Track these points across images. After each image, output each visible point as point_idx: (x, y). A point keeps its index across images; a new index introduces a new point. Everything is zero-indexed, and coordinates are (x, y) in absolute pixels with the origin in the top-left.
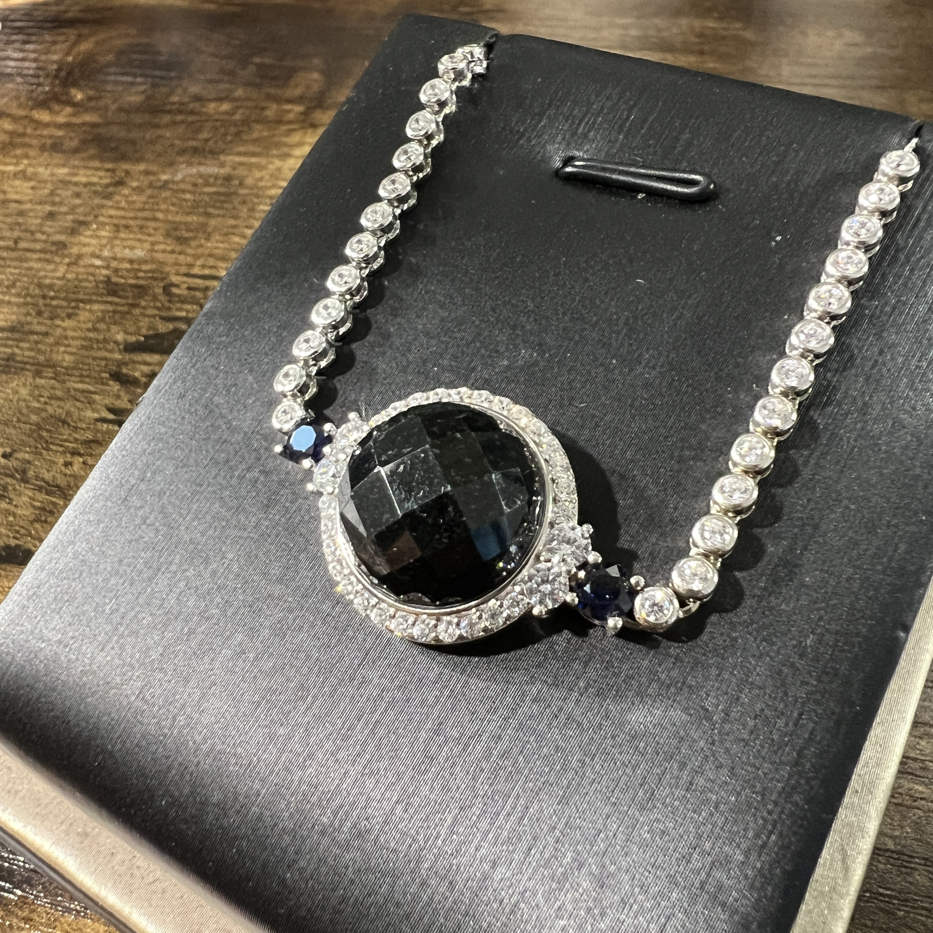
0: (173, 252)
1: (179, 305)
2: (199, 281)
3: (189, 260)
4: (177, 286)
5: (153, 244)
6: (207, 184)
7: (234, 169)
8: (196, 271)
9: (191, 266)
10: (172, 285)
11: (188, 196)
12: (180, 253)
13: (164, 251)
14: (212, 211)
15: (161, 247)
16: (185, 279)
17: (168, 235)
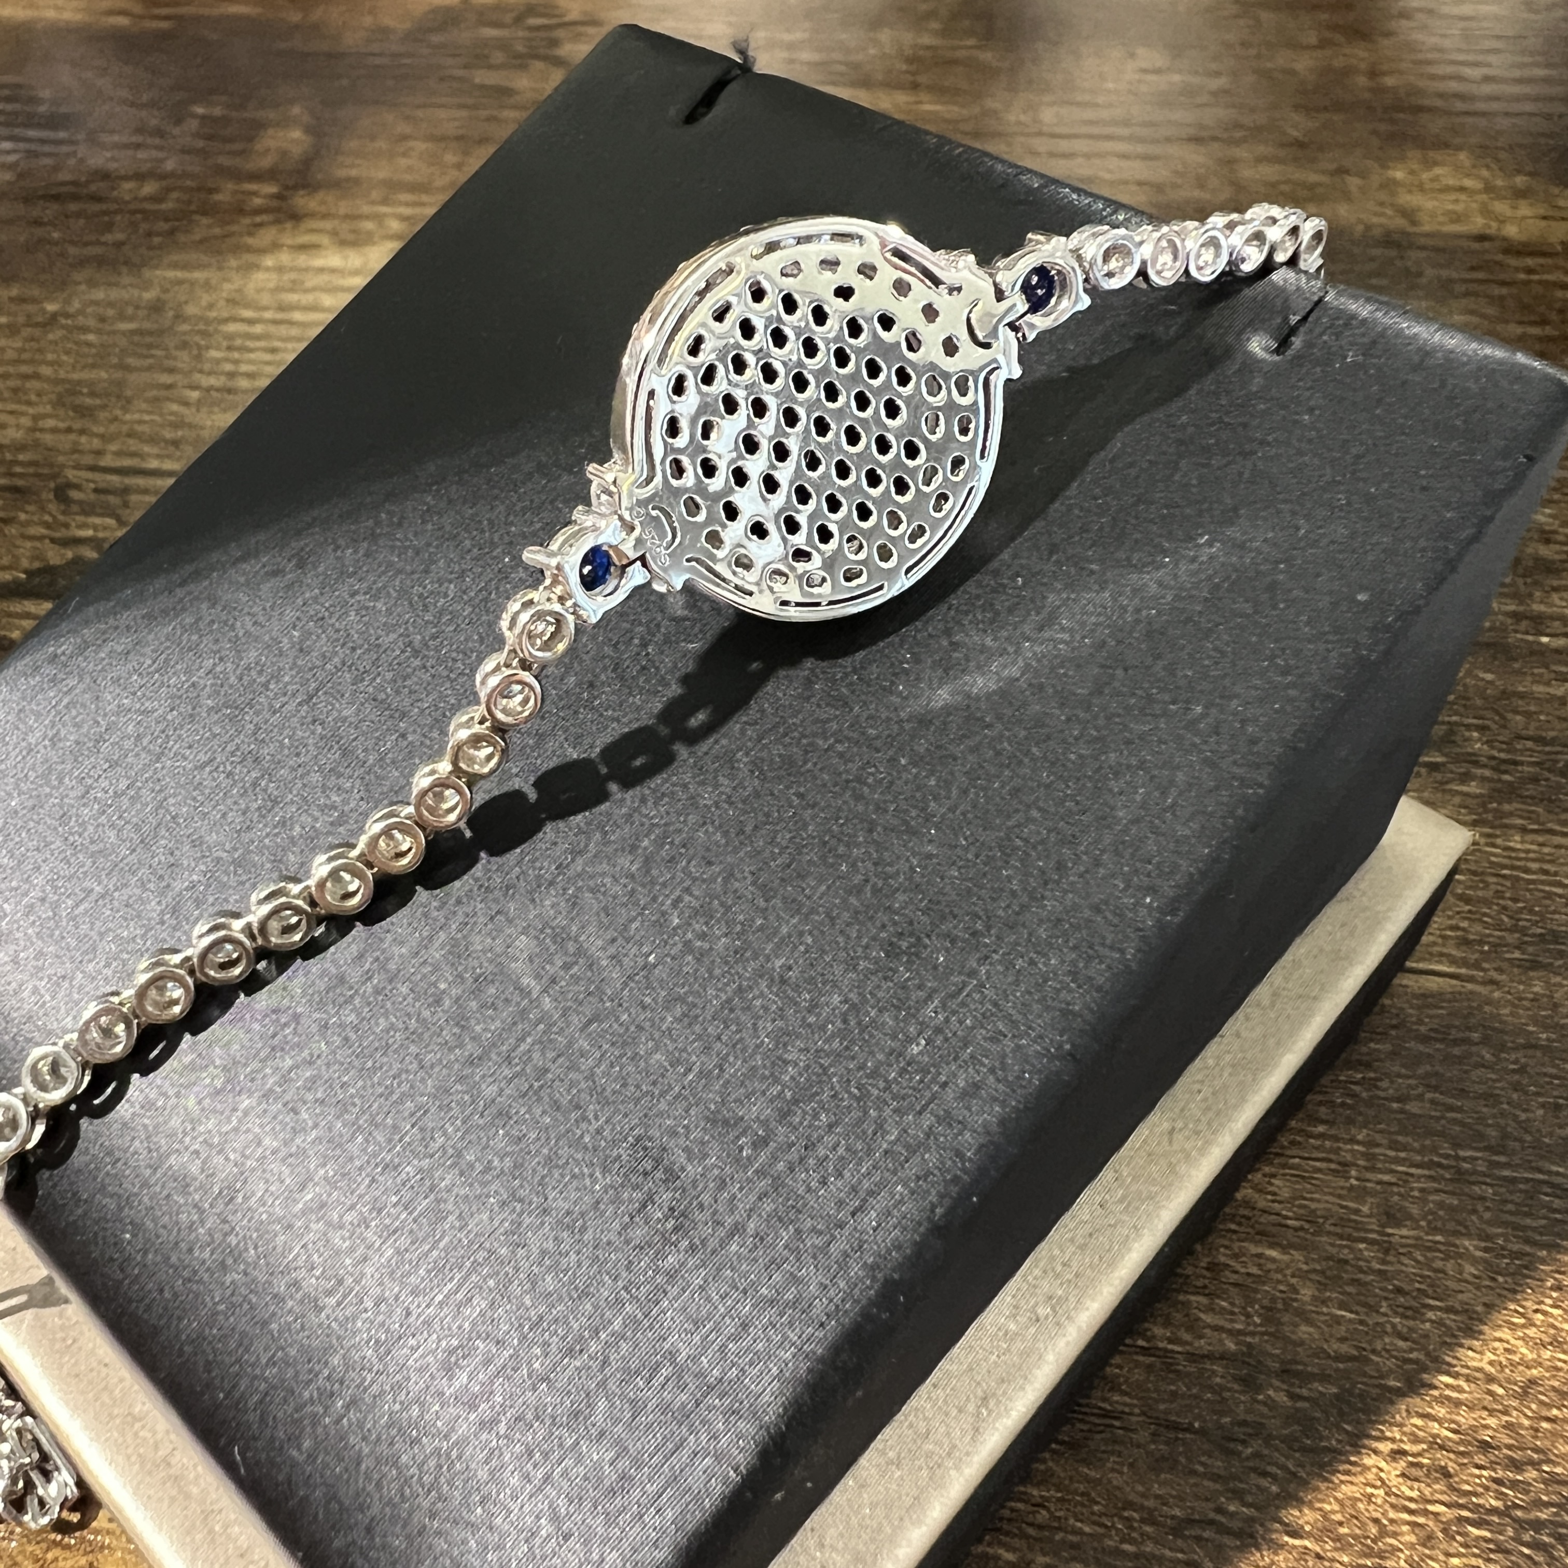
0: (69, 430)
1: (80, 519)
2: (115, 479)
3: (96, 443)
4: (78, 487)
5: (36, 418)
6: (122, 317)
7: (166, 291)
8: (107, 461)
9: (99, 453)
10: (70, 485)
11: (91, 337)
12: (82, 432)
13: (54, 430)
14: (131, 361)
15: (50, 423)
16: (90, 475)
17: (59, 403)
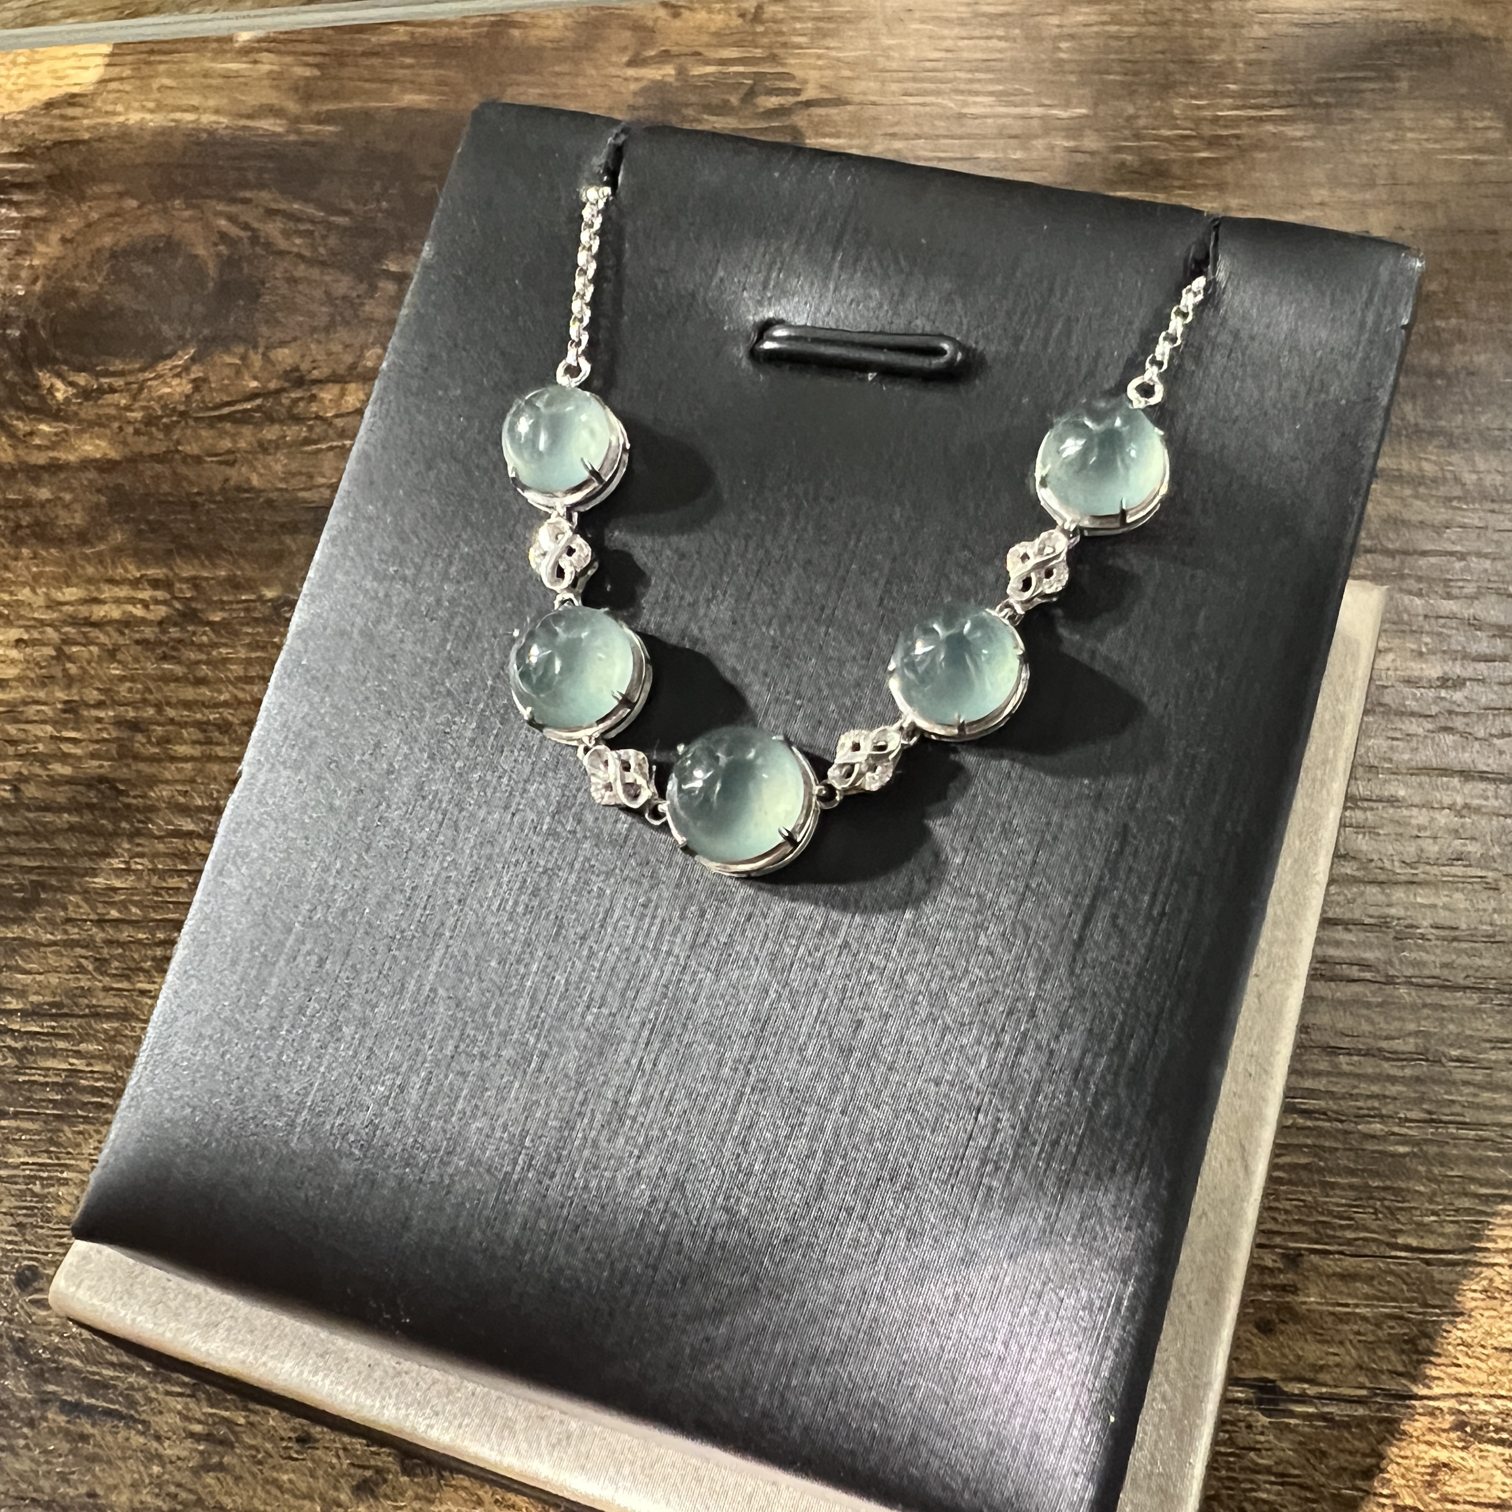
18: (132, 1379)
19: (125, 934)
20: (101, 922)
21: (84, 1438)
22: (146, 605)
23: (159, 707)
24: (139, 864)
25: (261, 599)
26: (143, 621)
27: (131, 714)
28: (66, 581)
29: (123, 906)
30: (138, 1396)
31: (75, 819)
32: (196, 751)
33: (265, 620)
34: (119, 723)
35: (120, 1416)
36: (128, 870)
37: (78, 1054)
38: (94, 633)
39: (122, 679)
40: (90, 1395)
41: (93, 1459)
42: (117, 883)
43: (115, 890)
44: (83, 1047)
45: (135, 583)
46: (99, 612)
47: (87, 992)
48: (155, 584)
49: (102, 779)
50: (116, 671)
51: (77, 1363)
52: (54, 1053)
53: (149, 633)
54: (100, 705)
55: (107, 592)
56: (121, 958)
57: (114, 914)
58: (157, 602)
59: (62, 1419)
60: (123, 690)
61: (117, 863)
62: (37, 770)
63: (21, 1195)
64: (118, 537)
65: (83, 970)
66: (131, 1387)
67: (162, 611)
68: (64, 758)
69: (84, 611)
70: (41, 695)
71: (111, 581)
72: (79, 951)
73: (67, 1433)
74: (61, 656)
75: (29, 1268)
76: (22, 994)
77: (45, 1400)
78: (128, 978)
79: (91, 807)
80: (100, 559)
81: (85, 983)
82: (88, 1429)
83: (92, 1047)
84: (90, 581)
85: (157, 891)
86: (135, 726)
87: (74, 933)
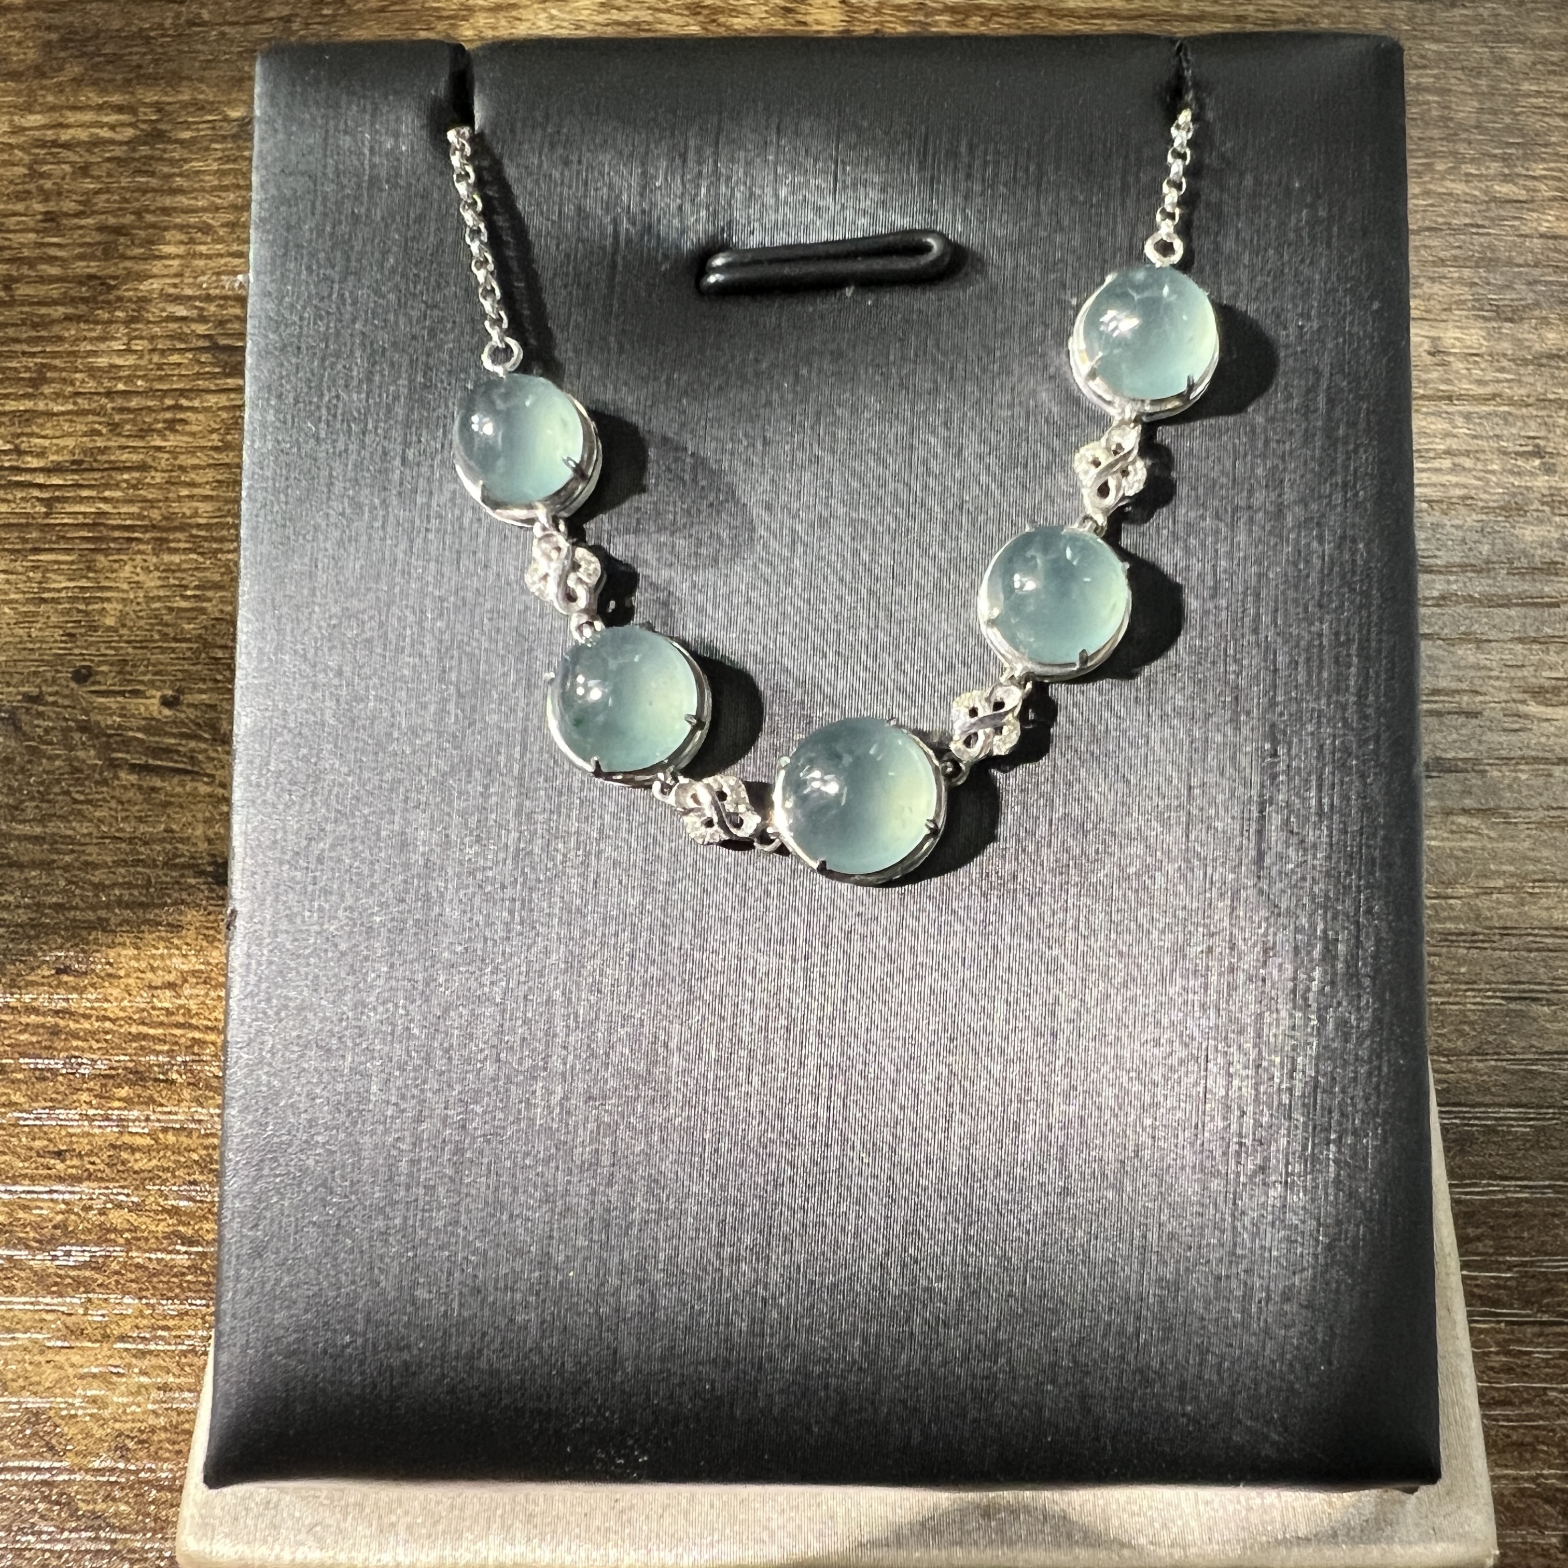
18: (193, 744)
19: (134, 403)
20: (109, 394)
21: (154, 789)
22: (112, 127)
23: (138, 214)
24: (138, 345)
25: (226, 119)
26: (112, 142)
27: (112, 221)
28: (28, 109)
29: (129, 379)
30: (201, 757)
31: (70, 310)
32: (181, 250)
33: (235, 137)
34: (101, 229)
35: (186, 772)
36: (129, 351)
37: (105, 500)
38: (65, 154)
39: (97, 192)
40: (154, 758)
41: (166, 805)
42: (119, 361)
43: (119, 367)
44: (107, 494)
45: (100, 108)
46: (66, 136)
47: (104, 450)
48: (120, 109)
49: (91, 277)
50: (90, 185)
51: (140, 735)
52: (82, 500)
53: (118, 152)
54: (78, 215)
55: (72, 117)
56: (134, 422)
57: (121, 387)
58: (123, 125)
59: (133, 778)
60: (101, 202)
61: (117, 346)
62: (25, 270)
63: (68, 612)
64: (75, 69)
65: (99, 433)
66: (192, 750)
67: (129, 132)
68: (51, 260)
69: (50, 134)
70: (20, 207)
71: (75, 108)
72: (91, 418)
73: (140, 788)
74: (34, 174)
75: (84, 667)
76: (41, 454)
77: (114, 765)
78: (142, 438)
79: (84, 300)
80: (60, 89)
81: (100, 442)
82: (158, 783)
83: (118, 494)
84: (53, 108)
85: (160, 367)
86: (119, 231)
87: (83, 403)
